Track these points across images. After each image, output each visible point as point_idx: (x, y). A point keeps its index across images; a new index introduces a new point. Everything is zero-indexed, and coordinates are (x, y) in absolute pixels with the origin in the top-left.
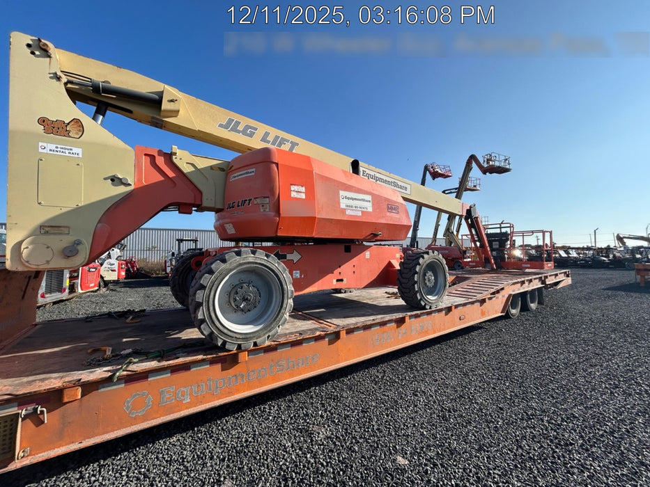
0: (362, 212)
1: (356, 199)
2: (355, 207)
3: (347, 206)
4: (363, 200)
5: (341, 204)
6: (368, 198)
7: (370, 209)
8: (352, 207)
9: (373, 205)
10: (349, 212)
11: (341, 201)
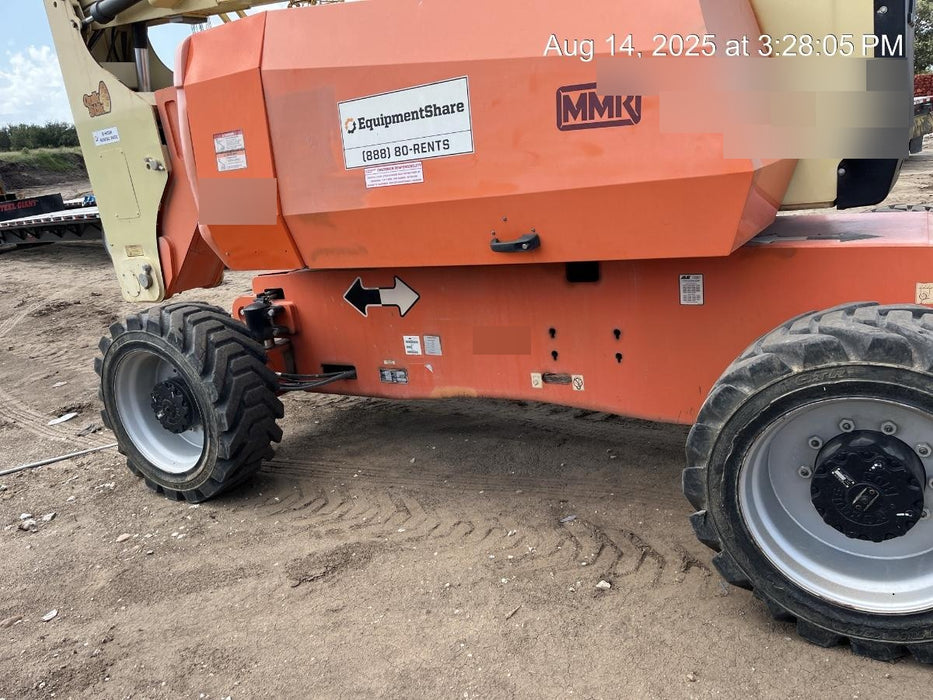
0: (425, 163)
1: (397, 118)
2: (398, 151)
3: (369, 155)
4: (432, 111)
5: (347, 154)
6: (455, 91)
7: (462, 144)
8: (383, 153)
9: (475, 120)
10: (375, 179)
11: (349, 140)
